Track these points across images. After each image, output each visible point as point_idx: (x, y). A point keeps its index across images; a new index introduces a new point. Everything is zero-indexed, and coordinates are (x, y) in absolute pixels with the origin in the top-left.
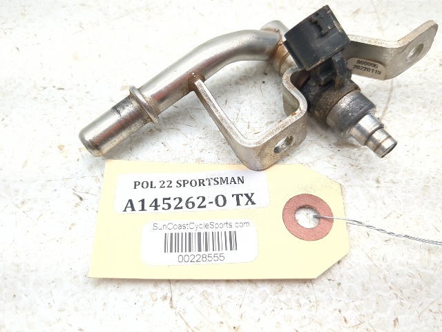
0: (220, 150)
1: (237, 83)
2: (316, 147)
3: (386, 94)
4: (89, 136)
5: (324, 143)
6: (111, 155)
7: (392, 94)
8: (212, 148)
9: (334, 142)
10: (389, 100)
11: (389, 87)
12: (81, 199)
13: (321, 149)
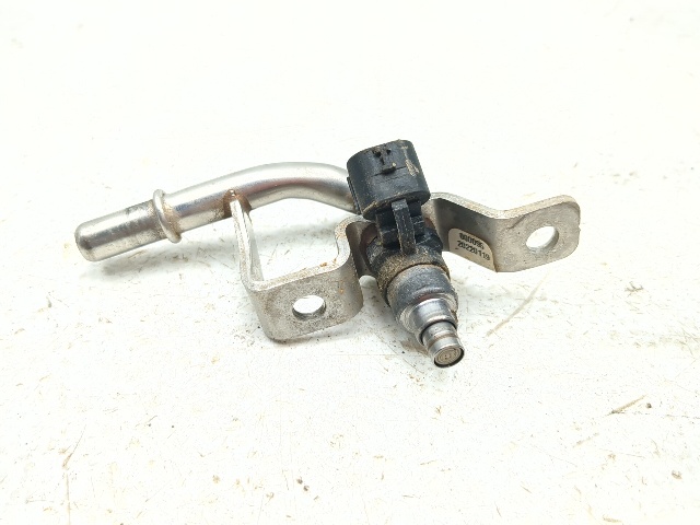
0: (245, 304)
1: (314, 235)
2: (373, 337)
3: (516, 304)
4: (87, 232)
5: (387, 337)
6: (114, 270)
7: (526, 307)
8: (235, 298)
9: (403, 339)
10: (517, 311)
11: (526, 296)
12: (50, 306)
13: (380, 344)
